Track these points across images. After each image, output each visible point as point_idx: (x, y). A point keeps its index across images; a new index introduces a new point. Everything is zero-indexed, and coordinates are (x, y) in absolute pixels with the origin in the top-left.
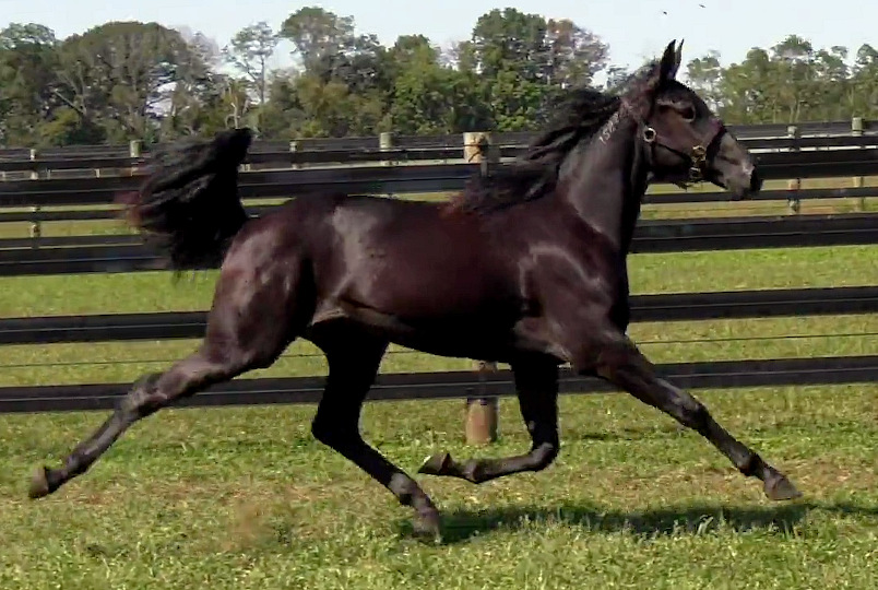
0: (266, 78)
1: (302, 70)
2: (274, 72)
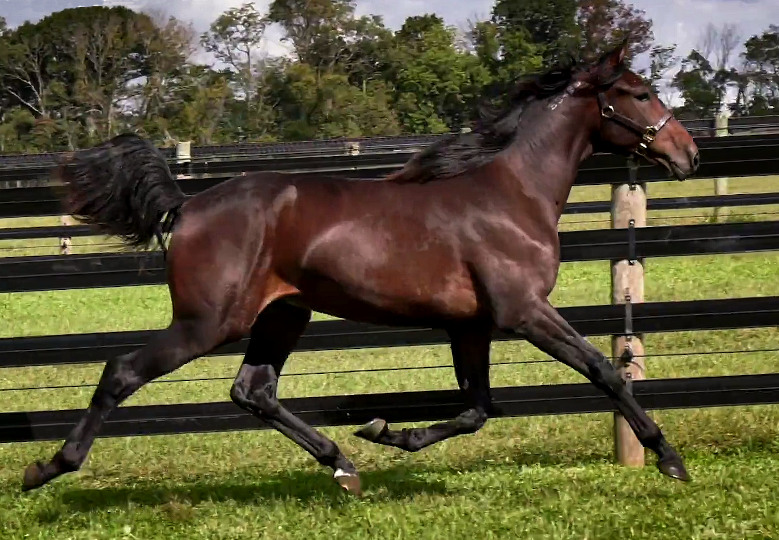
0: (252, 70)
1: (294, 59)
2: (262, 63)
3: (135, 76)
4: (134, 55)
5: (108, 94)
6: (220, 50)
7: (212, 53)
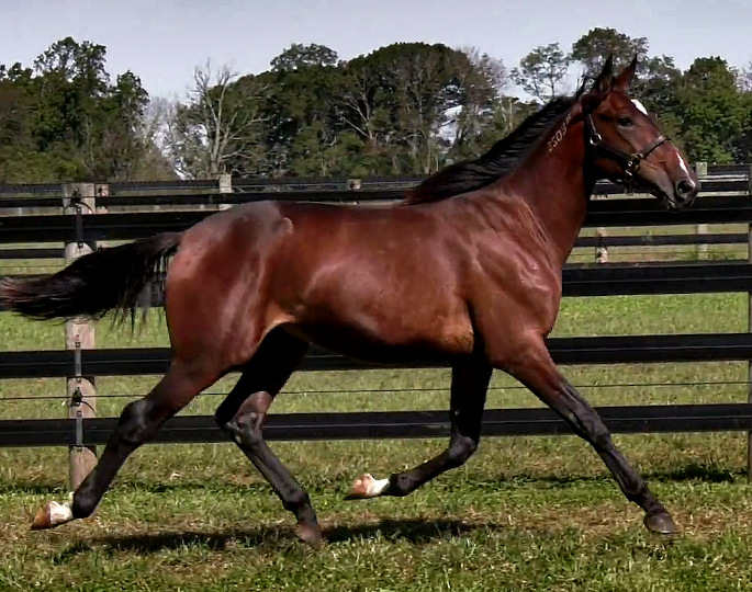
3: (452, 105)
4: (452, 87)
5: (429, 121)
6: (528, 83)
7: (521, 87)
